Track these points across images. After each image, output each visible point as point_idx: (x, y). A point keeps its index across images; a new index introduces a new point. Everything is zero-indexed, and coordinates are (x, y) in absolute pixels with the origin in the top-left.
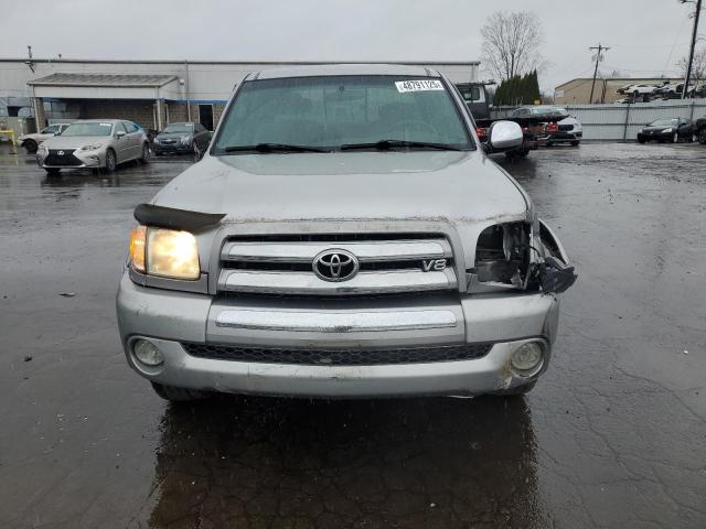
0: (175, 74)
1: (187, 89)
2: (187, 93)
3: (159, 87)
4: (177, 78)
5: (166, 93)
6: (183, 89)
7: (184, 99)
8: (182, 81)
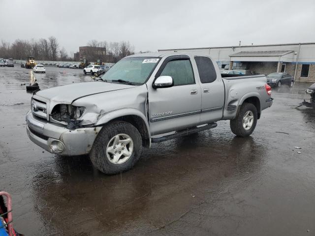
0: (293, 50)
1: (298, 57)
2: (297, 59)
3: (281, 56)
4: (293, 52)
5: (285, 59)
6: (296, 57)
7: (295, 61)
8: (296, 53)
